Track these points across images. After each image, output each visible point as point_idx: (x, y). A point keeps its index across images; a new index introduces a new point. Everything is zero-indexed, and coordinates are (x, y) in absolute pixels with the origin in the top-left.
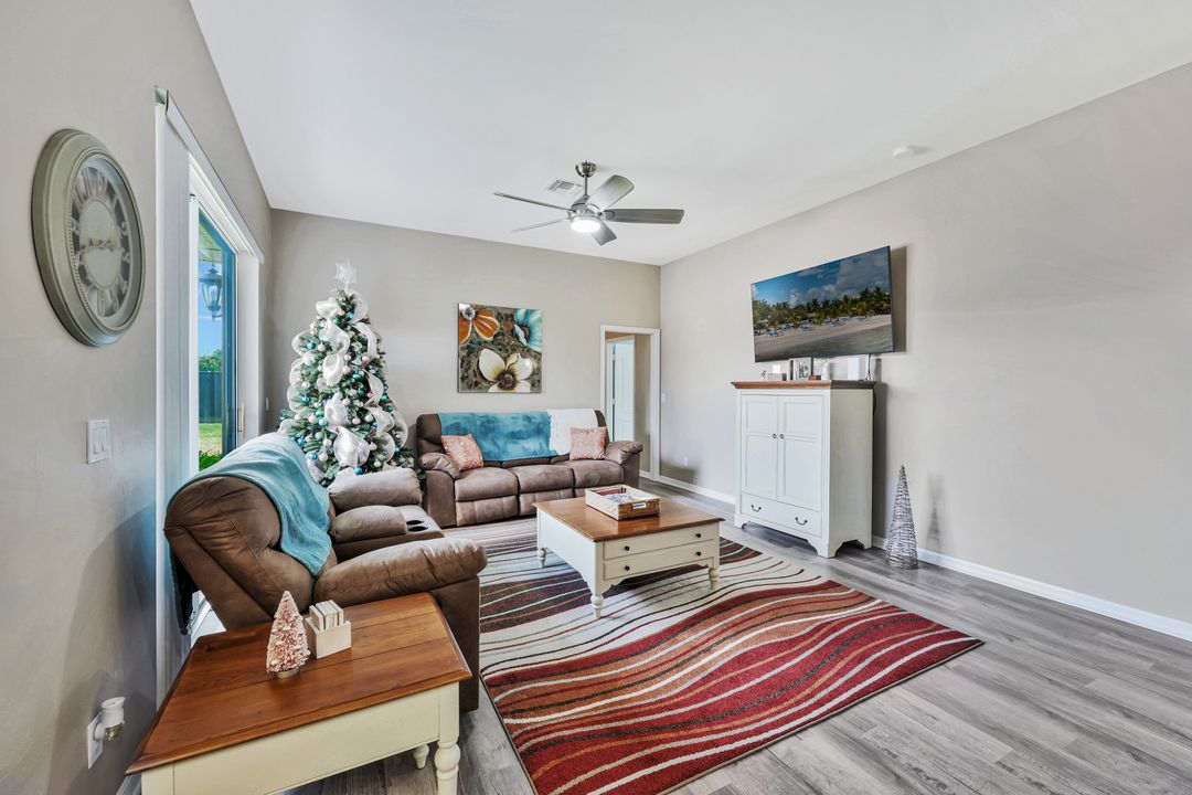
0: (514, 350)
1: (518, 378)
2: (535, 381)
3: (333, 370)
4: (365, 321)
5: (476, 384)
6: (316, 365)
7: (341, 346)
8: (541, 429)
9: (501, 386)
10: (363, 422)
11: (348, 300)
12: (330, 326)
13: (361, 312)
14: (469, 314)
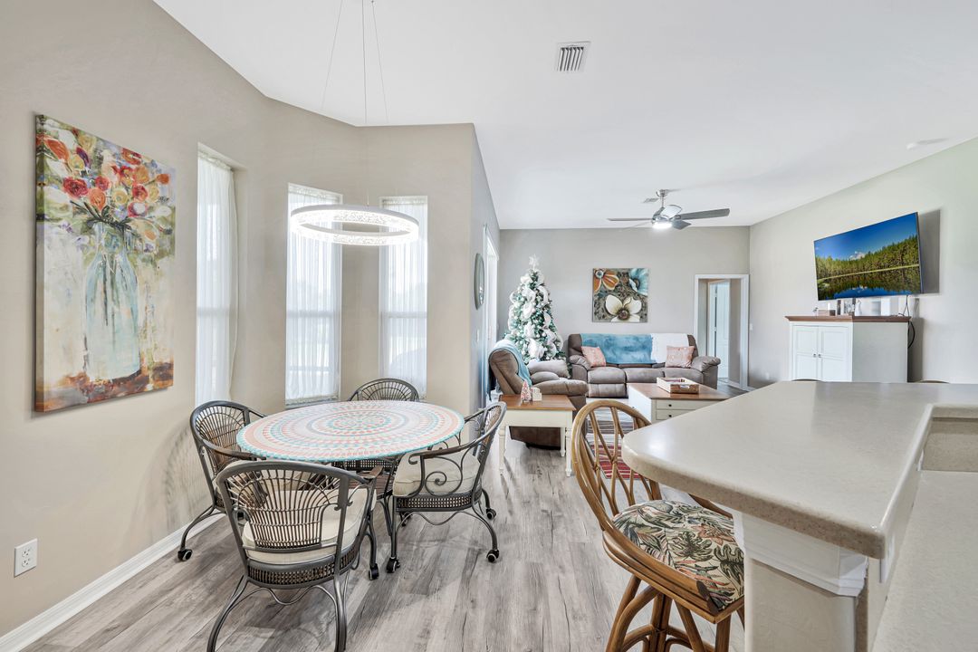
0: (628, 295)
1: (631, 313)
2: (643, 315)
3: (528, 310)
4: (542, 285)
5: (604, 317)
6: (520, 308)
7: (531, 298)
8: (646, 346)
9: (619, 318)
10: (541, 336)
11: (535, 274)
12: (527, 288)
13: (541, 280)
14: (599, 274)
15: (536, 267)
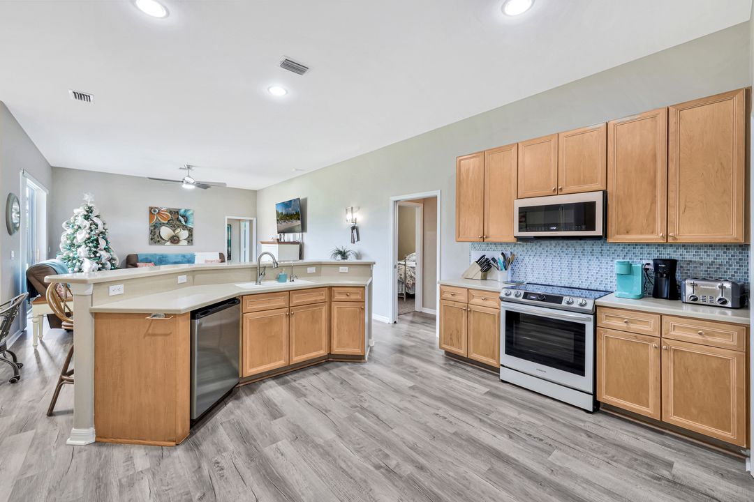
0: (179, 227)
1: (181, 239)
2: (190, 240)
3: (81, 236)
4: (97, 216)
5: (159, 241)
6: (73, 234)
7: (85, 226)
8: (190, 260)
9: (172, 242)
10: (96, 256)
11: (90, 208)
12: (80, 218)
13: (96, 212)
14: (155, 211)
15: (91, 202)
